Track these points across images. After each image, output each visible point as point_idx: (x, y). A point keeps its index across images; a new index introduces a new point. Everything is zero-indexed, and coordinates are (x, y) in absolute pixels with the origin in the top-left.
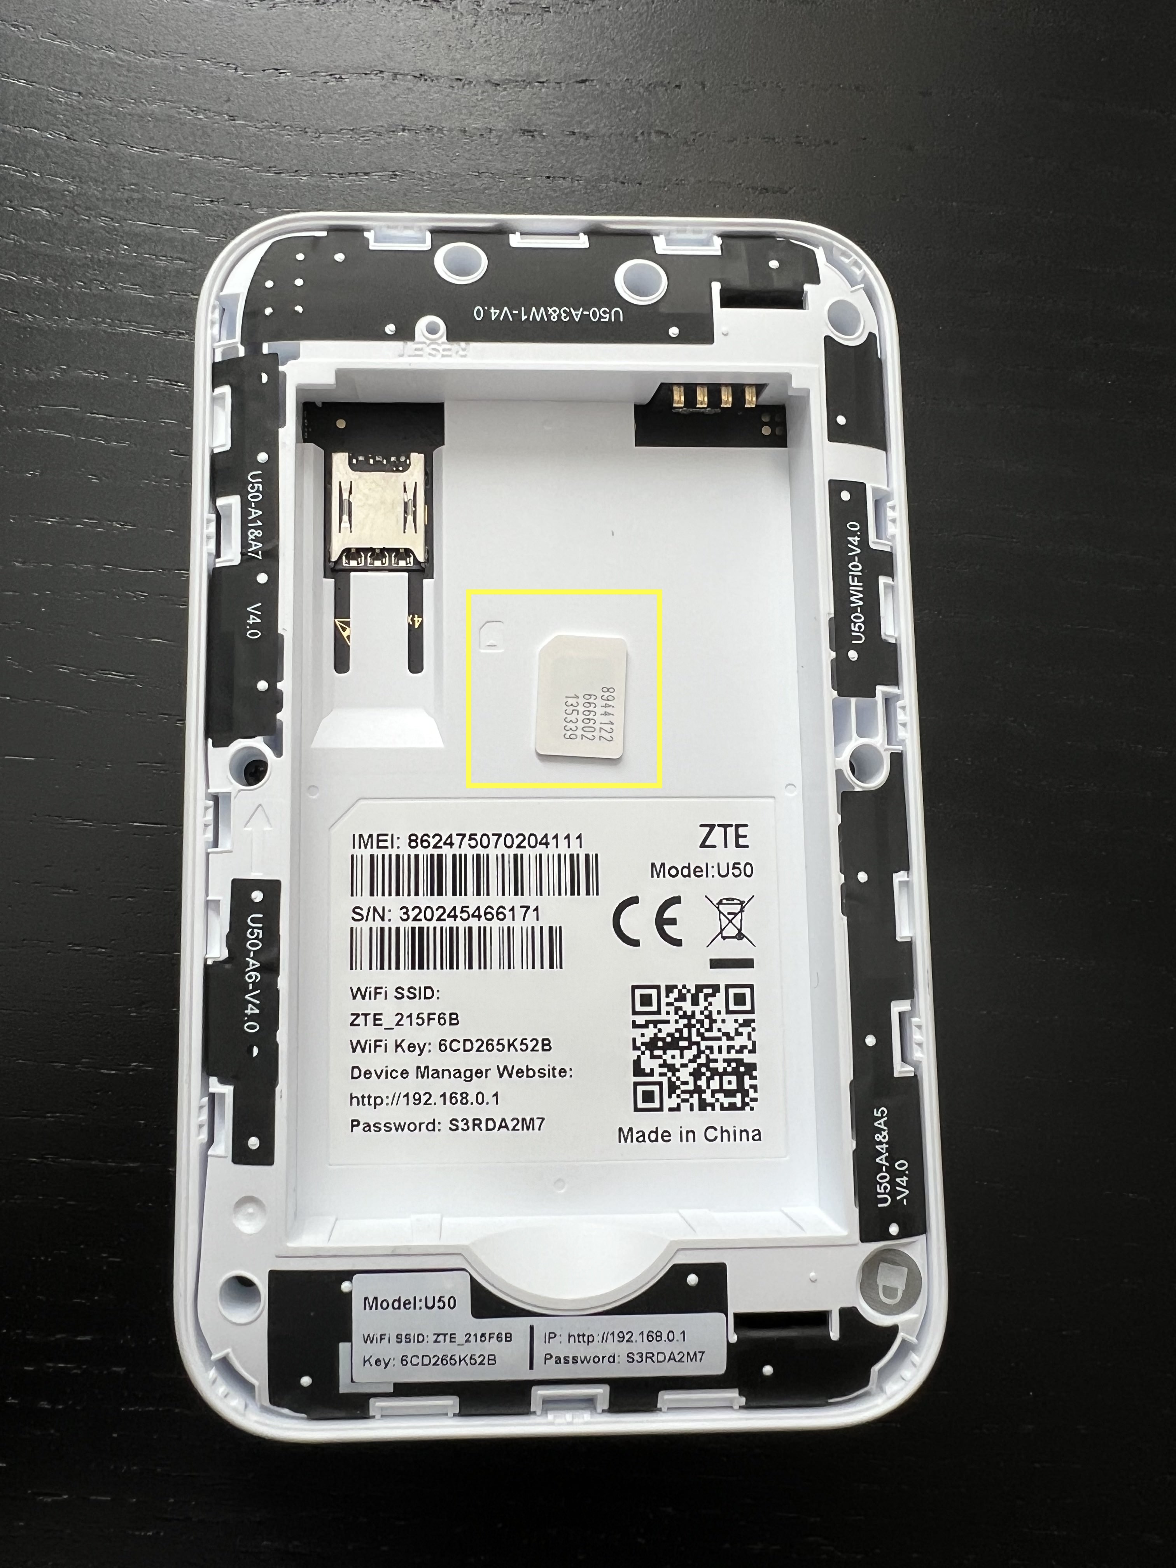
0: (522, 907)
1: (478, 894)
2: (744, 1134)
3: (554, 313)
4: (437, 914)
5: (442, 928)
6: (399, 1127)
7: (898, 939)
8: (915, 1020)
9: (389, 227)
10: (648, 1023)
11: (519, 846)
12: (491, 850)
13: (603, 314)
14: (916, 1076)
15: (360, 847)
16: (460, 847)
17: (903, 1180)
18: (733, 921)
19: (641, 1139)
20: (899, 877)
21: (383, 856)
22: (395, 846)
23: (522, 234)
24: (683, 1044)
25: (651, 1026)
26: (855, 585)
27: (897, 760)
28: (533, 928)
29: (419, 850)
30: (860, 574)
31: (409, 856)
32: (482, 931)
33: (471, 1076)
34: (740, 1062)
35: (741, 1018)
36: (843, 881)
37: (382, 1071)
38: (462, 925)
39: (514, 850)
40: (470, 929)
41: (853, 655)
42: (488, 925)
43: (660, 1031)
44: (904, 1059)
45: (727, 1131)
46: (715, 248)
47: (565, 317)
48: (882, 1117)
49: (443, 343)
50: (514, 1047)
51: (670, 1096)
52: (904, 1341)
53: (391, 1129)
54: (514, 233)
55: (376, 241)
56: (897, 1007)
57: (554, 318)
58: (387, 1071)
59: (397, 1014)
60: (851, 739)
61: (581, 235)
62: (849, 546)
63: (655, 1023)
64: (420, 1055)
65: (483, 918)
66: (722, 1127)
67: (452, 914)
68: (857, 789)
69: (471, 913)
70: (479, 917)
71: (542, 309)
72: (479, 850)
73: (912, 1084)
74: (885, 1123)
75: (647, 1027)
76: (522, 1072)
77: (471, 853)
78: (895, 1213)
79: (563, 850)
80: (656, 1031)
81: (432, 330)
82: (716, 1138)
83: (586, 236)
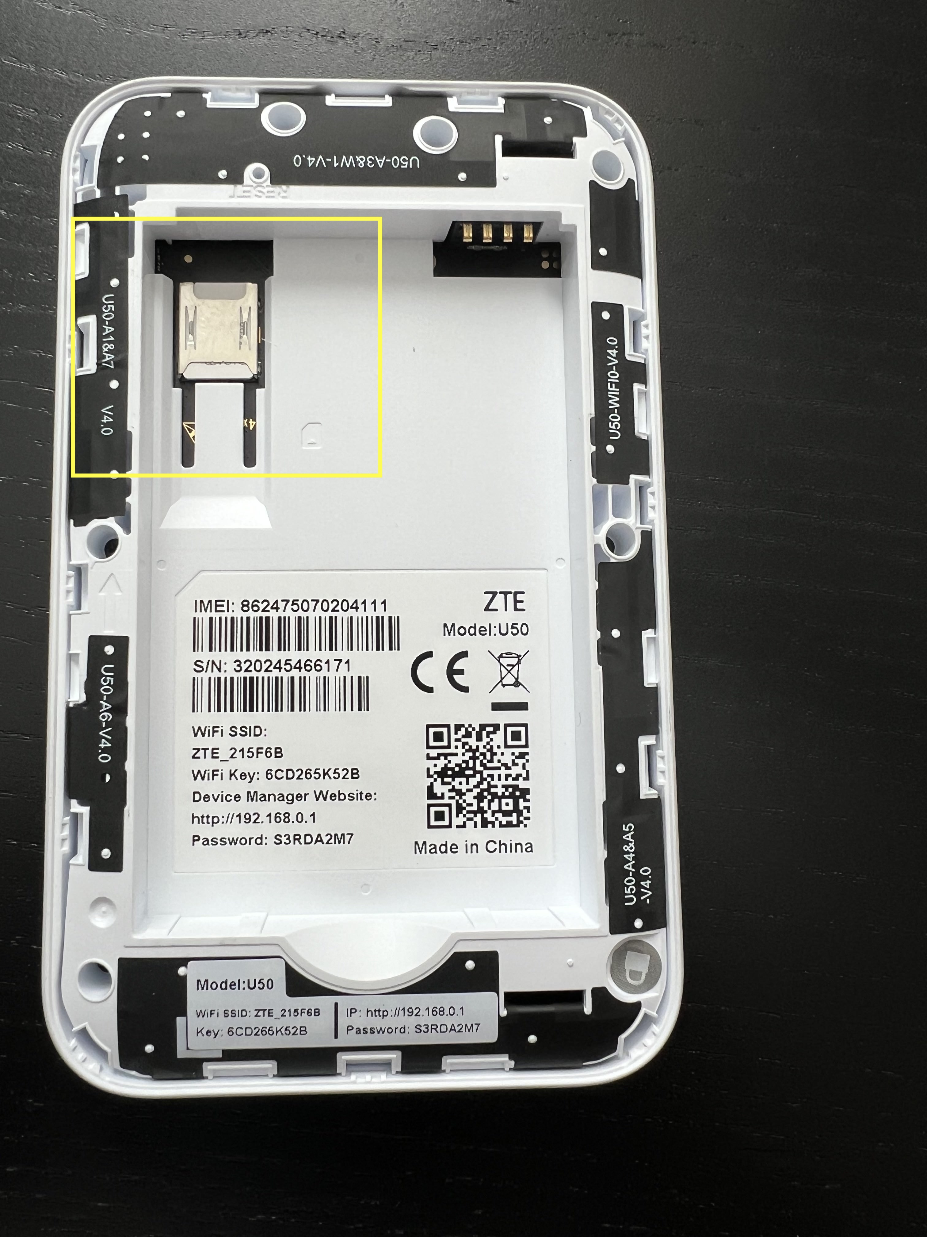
0: (335, 660)
1: (300, 649)
2: (519, 847)
3: (361, 161)
4: (265, 666)
5: (269, 678)
6: (233, 842)
7: (646, 685)
8: (659, 752)
9: (224, 90)
10: (439, 755)
11: (333, 610)
12: (311, 614)
13: (403, 162)
14: (659, 798)
15: (201, 611)
16: (284, 611)
17: (646, 884)
18: (511, 672)
19: (433, 851)
20: (647, 634)
21: (220, 618)
22: (230, 610)
23: (336, 96)
24: (468, 772)
25: (442, 758)
26: (613, 390)
27: (647, 537)
28: (345, 677)
29: (251, 614)
30: (617, 381)
31: (242, 618)
32: (303, 681)
33: (293, 800)
34: (516, 788)
35: (517, 751)
36: (599, 636)
37: (219, 795)
38: (286, 676)
39: (330, 613)
40: (292, 678)
41: (610, 449)
42: (307, 675)
43: (450, 762)
44: (651, 785)
45: (504, 844)
46: (499, 107)
47: (370, 164)
48: (630, 832)
49: (267, 186)
50: (329, 776)
51: (457, 816)
52: (646, 1015)
53: (226, 843)
54: (330, 94)
55: (214, 100)
56: (644, 741)
57: (361, 164)
58: (222, 795)
59: (231, 749)
60: (608, 519)
61: (387, 96)
62: (608, 357)
63: (446, 756)
64: (250, 782)
65: (303, 670)
66: (500, 841)
67: (278, 666)
68: (612, 560)
69: (293, 666)
70: (300, 668)
71: (351, 157)
72: (300, 613)
73: (656, 804)
74: (632, 837)
75: (439, 759)
76: (335, 796)
77: (293, 616)
78: (639, 910)
79: (371, 613)
80: (446, 762)
81: (258, 175)
82: (496, 849)
83: (391, 98)
